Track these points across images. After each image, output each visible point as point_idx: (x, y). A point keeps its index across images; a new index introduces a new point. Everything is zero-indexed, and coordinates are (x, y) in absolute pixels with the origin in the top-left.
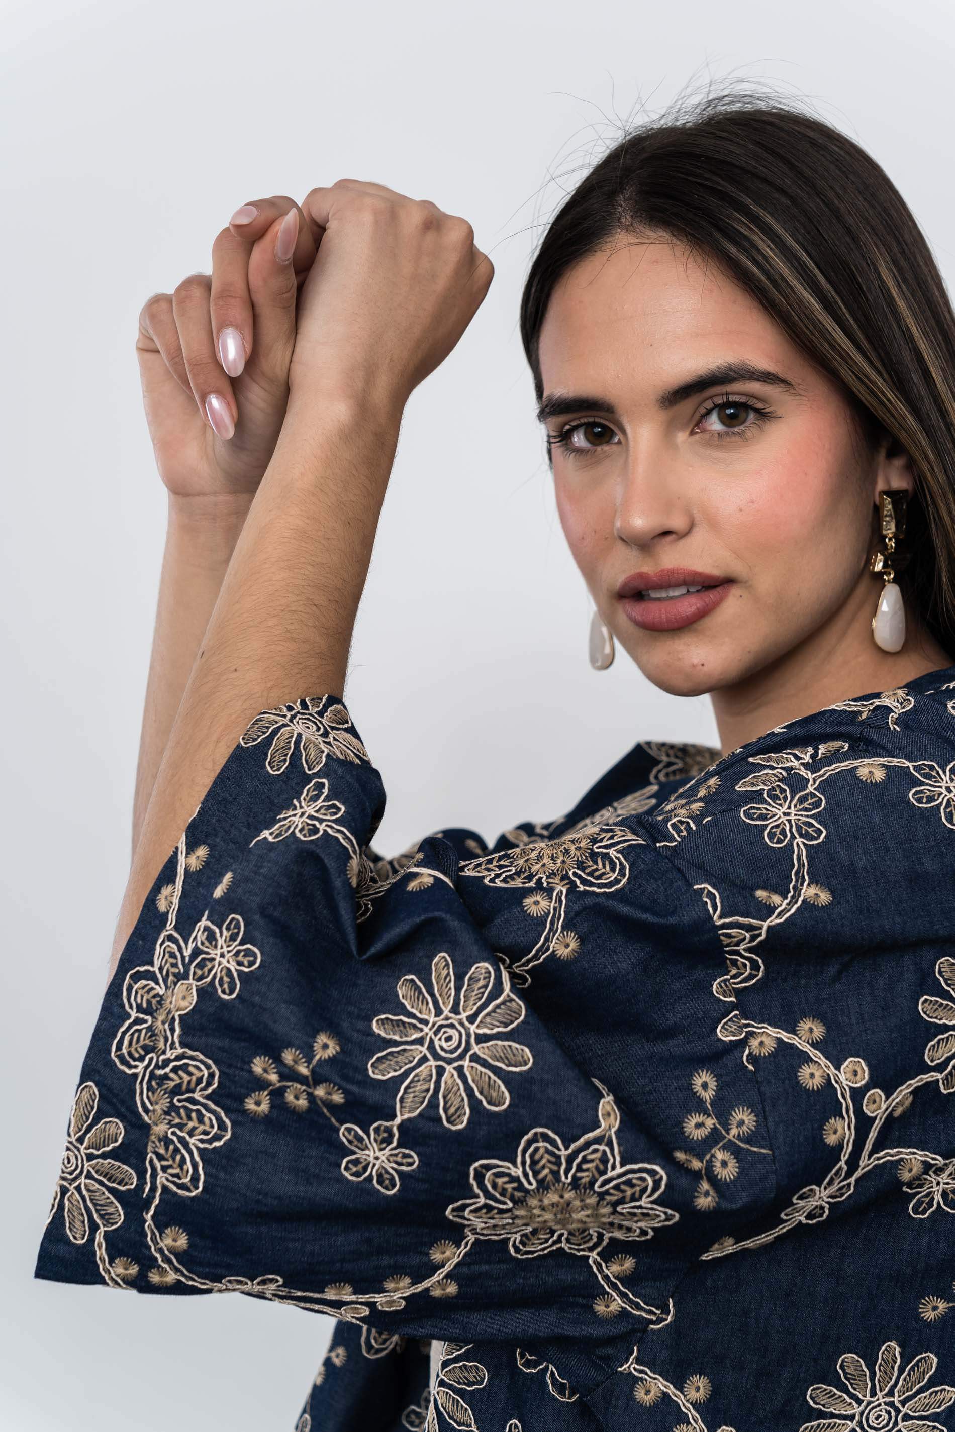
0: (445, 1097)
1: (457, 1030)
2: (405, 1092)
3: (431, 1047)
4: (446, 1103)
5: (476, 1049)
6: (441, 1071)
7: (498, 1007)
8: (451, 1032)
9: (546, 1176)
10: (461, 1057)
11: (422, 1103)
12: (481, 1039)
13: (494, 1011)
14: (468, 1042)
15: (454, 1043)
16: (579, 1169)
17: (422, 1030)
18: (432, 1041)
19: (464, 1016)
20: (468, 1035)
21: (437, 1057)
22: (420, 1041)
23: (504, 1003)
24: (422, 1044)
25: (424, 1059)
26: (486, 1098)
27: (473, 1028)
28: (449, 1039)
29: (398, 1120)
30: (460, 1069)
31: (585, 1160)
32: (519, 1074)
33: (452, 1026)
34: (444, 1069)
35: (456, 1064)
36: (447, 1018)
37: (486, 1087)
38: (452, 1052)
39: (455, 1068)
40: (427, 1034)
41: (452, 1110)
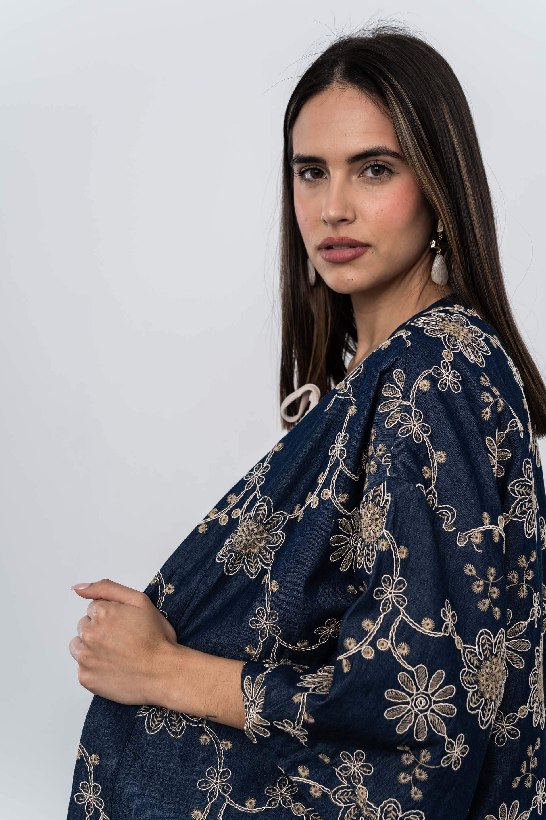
0: (443, 713)
1: (419, 697)
2: (436, 730)
3: (421, 711)
4: (445, 713)
5: (430, 692)
6: (433, 711)
7: (418, 676)
8: (418, 700)
9: (474, 679)
10: (430, 699)
11: (442, 723)
12: (426, 689)
13: (418, 679)
14: (426, 695)
15: (422, 699)
16: (473, 664)
17: (412, 713)
18: (419, 710)
19: (415, 692)
20: (423, 693)
21: (426, 710)
22: (416, 715)
23: (417, 673)
24: (418, 715)
25: (426, 716)
26: (449, 696)
27: (421, 690)
28: (421, 702)
29: (446, 736)
30: (435, 702)
31: (470, 661)
32: (445, 678)
33: (416, 699)
34: (432, 709)
35: (432, 703)
36: (412, 700)
37: (445, 694)
38: (427, 703)
39: (434, 704)
40: (415, 711)
41: (449, 712)
